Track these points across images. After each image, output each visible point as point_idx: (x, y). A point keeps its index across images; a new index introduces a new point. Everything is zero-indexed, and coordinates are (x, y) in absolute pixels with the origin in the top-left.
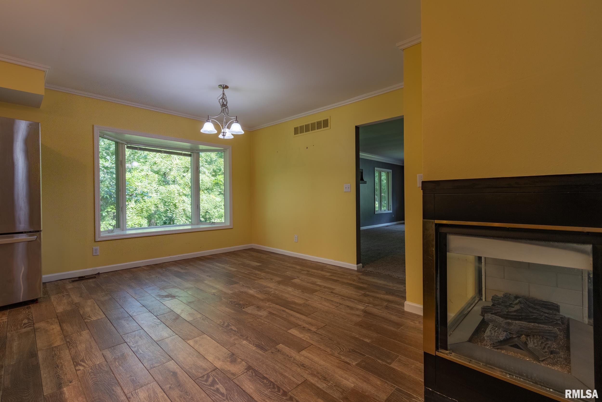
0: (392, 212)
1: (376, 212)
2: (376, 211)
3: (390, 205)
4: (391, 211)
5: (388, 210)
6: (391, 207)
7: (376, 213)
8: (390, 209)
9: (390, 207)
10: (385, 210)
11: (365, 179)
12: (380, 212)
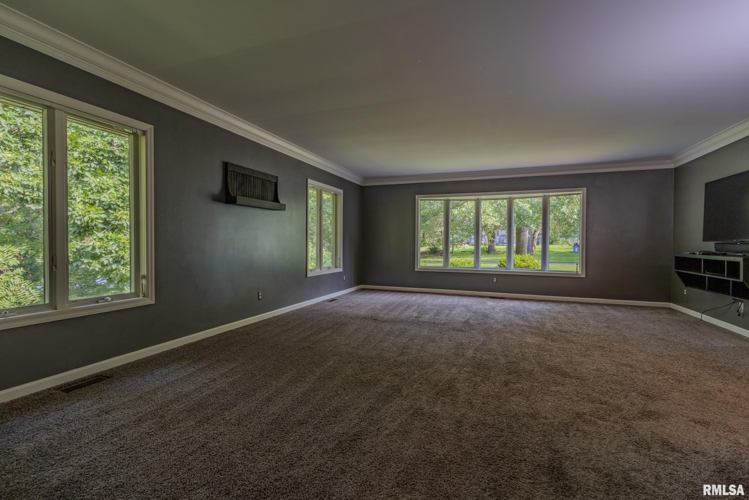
0: (342, 271)
1: (309, 272)
2: (311, 270)
3: (338, 257)
4: (340, 270)
5: (336, 267)
6: (340, 262)
7: (308, 276)
8: (338, 265)
9: (338, 261)
10: (329, 268)
11: (282, 201)
12: (318, 272)
